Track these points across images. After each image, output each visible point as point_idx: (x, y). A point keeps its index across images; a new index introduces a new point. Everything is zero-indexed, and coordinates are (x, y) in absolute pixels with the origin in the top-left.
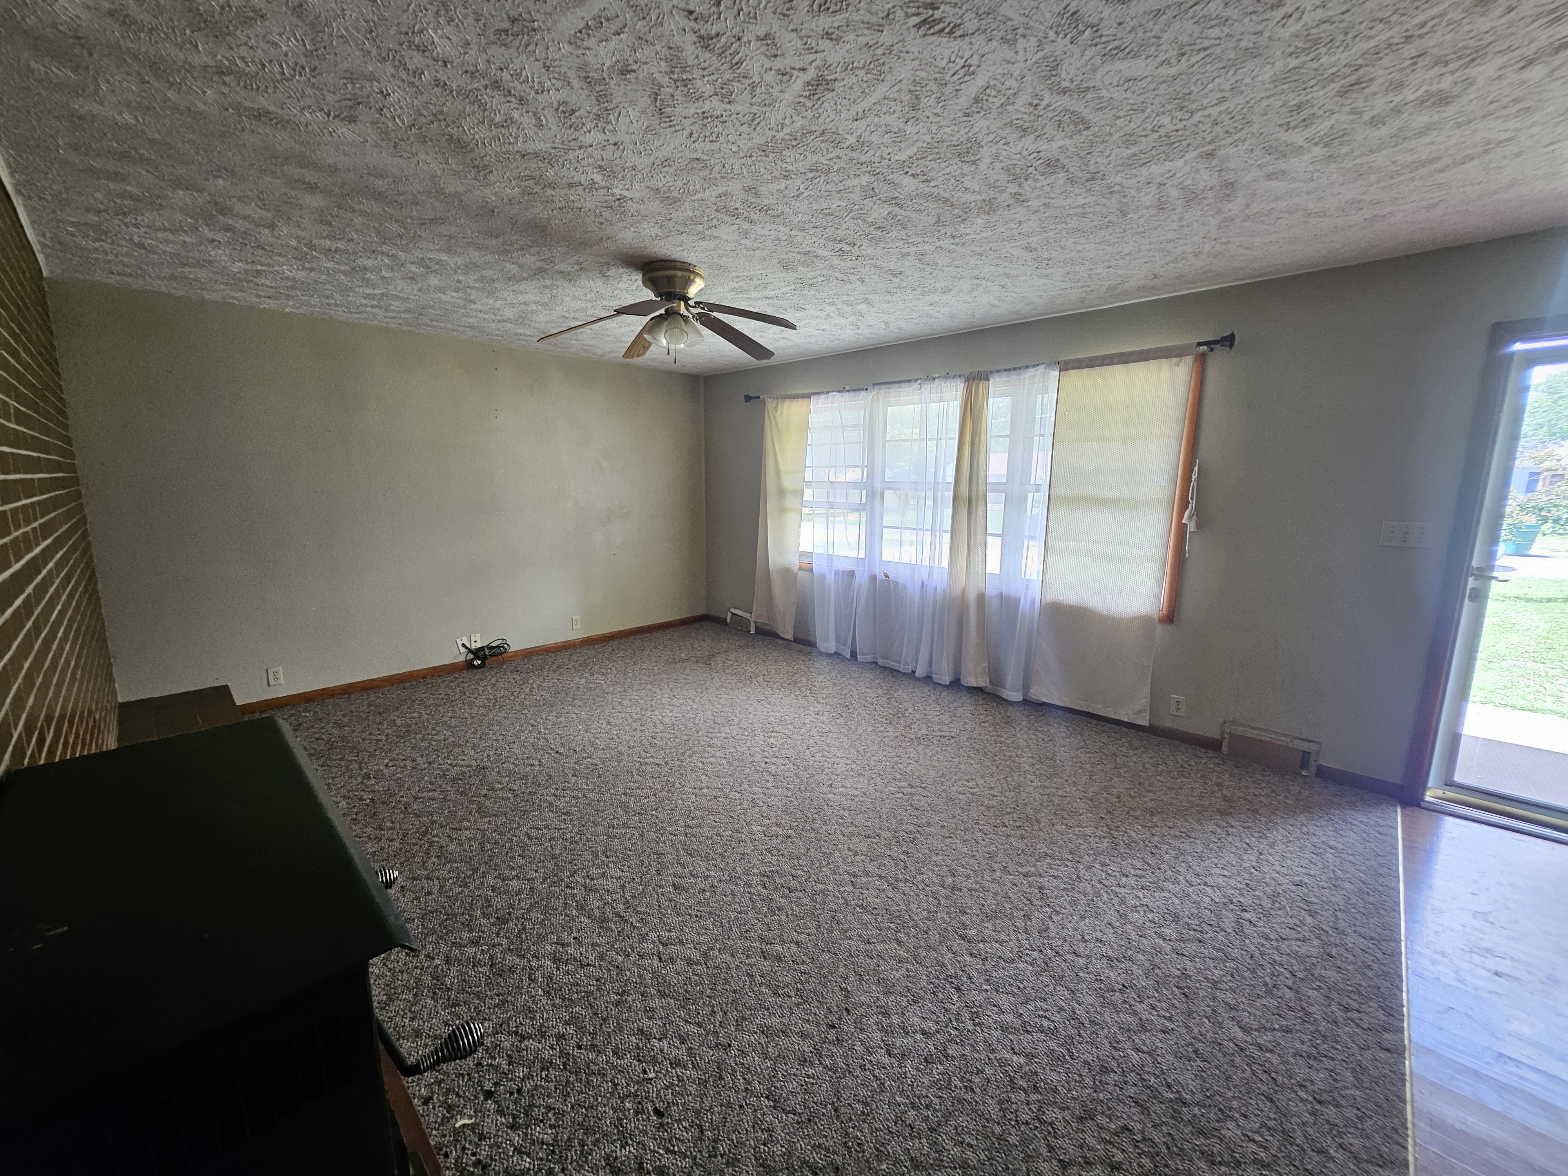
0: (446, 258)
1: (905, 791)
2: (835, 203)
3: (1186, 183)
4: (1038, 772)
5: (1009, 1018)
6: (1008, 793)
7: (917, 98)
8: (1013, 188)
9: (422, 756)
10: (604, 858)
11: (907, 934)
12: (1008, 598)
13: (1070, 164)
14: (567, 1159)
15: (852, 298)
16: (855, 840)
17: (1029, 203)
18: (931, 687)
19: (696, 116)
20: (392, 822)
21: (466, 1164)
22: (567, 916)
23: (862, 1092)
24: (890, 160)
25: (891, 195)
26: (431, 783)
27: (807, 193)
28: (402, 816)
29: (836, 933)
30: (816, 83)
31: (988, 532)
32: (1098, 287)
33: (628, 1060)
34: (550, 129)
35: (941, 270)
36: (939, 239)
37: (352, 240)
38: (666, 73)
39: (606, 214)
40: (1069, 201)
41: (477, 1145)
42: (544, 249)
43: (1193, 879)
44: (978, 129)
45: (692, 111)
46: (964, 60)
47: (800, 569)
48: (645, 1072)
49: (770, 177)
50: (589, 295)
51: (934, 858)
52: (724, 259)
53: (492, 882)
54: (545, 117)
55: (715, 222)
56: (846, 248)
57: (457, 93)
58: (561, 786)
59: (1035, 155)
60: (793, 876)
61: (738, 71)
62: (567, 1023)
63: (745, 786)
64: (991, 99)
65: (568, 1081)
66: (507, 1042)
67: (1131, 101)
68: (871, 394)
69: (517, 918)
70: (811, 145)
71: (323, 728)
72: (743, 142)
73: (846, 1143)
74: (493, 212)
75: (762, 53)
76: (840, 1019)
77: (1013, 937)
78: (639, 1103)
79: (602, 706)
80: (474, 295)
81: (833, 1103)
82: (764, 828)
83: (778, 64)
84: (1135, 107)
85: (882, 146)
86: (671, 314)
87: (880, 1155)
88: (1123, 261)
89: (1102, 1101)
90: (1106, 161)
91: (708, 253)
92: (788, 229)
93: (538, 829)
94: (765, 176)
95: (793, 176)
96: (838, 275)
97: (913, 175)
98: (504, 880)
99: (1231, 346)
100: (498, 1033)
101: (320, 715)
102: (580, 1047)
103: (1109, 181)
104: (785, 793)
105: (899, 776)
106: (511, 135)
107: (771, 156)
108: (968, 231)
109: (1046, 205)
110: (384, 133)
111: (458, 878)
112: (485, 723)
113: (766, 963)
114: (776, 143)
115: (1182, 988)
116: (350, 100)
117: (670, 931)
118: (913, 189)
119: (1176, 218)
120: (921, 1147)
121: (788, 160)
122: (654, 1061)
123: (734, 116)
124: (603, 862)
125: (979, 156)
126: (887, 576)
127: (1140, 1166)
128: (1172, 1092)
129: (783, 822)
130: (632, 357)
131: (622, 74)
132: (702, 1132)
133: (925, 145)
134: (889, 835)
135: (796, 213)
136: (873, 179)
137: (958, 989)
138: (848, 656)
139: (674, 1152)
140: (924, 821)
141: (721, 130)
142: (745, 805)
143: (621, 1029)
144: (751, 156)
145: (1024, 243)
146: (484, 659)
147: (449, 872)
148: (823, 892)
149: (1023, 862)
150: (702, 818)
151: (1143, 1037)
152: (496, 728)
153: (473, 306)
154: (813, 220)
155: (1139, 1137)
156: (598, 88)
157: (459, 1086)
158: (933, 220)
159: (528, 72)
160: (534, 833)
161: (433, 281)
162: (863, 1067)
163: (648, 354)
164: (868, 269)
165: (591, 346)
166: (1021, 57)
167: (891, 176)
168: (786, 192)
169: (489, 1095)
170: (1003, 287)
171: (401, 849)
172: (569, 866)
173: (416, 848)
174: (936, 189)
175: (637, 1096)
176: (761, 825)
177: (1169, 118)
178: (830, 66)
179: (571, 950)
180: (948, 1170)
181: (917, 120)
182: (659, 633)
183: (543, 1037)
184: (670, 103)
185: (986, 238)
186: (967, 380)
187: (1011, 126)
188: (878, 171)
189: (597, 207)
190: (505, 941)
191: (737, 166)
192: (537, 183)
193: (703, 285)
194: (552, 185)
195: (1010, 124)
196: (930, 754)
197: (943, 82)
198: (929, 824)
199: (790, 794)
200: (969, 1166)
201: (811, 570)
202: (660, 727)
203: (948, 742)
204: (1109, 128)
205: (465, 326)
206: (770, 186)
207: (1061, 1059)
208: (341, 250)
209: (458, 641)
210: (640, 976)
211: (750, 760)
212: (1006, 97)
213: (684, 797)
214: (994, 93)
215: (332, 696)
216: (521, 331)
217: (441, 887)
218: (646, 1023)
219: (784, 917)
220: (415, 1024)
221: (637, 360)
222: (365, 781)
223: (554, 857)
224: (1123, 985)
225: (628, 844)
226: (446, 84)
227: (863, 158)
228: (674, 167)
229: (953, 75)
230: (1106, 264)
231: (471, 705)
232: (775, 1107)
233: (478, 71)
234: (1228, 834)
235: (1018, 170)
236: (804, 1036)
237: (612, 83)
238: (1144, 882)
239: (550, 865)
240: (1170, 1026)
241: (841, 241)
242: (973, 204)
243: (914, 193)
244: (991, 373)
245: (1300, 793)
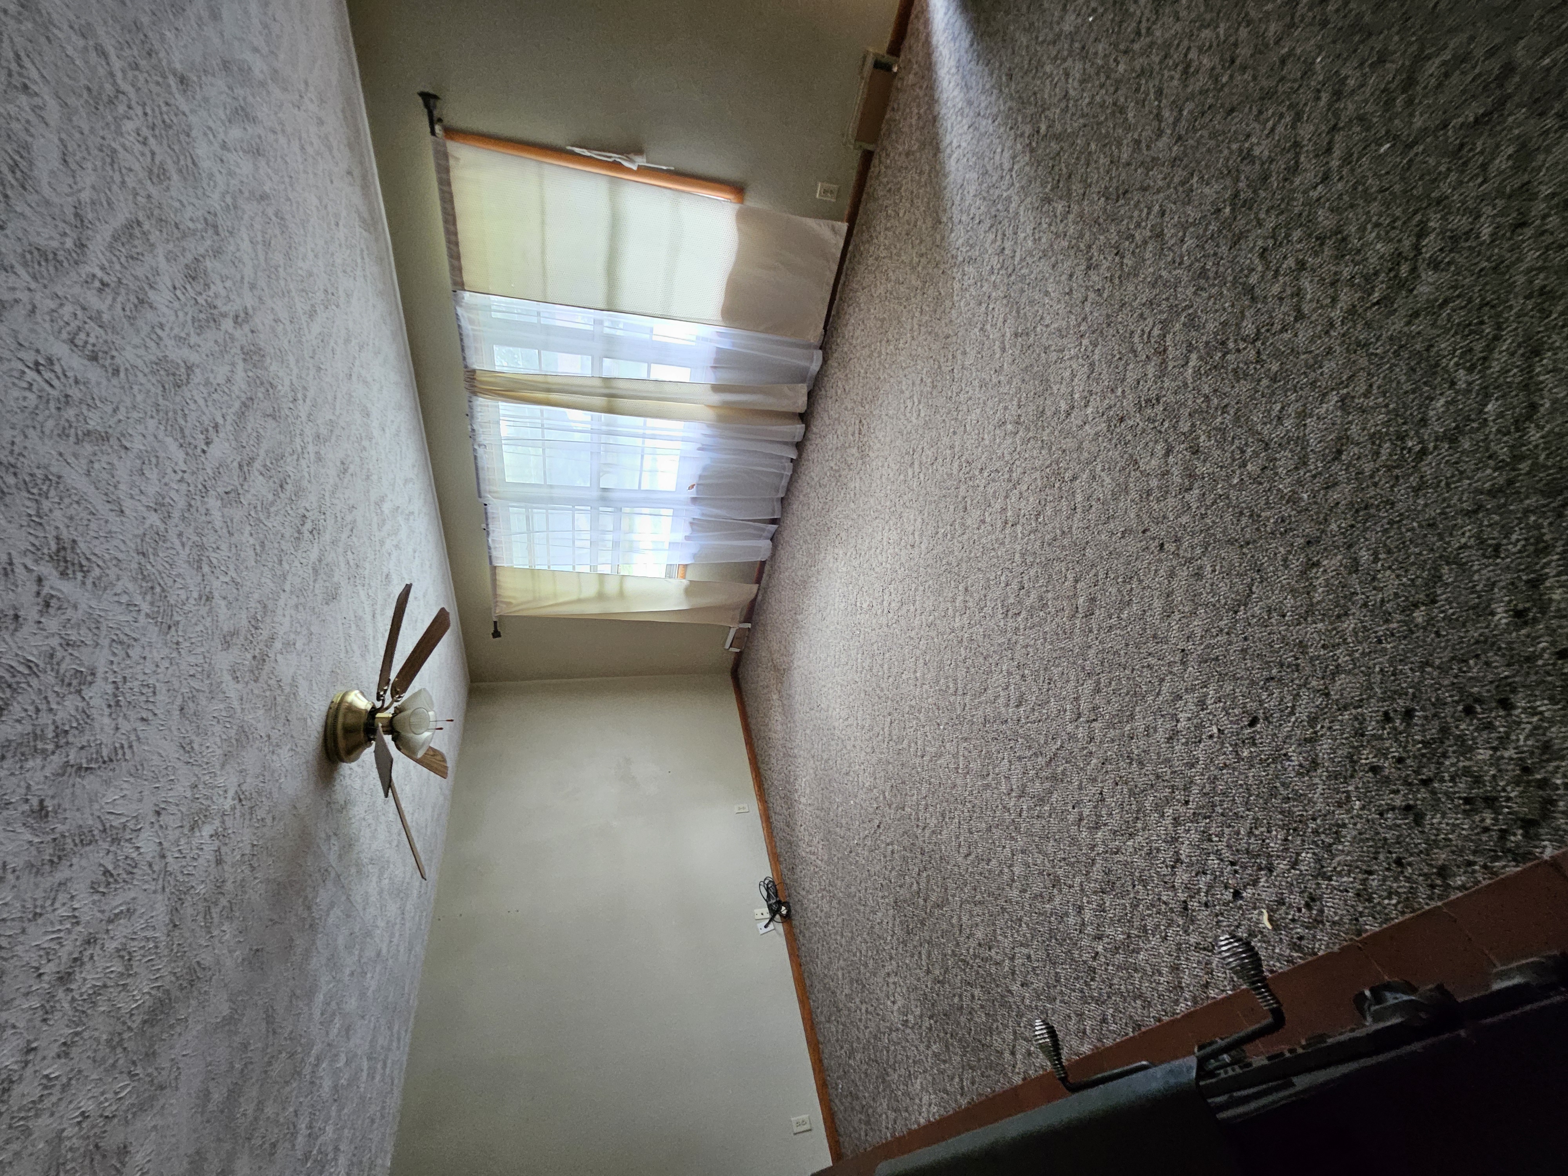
0: (322, 996)
1: (917, 470)
2: (246, 538)
3: (223, 117)
4: (896, 336)
5: (1151, 370)
6: (919, 367)
7: (88, 433)
8: (227, 324)
9: (883, 966)
10: (990, 778)
11: (1066, 469)
12: (717, 360)
13: (194, 251)
14: (1302, 815)
15: (375, 519)
16: (969, 522)
17: (249, 306)
18: (808, 443)
19: (114, 716)
20: (954, 996)
21: (1309, 917)
22: (1050, 816)
23: (1228, 517)
24: (184, 472)
25: (236, 472)
26: (912, 956)
27: (232, 573)
28: (947, 986)
29: (1065, 542)
30: (62, 564)
31: (644, 376)
32: (362, 241)
33: (1199, 752)
34: (134, 899)
35: (338, 417)
36: (298, 417)
37: (296, 1111)
38: (45, 759)
39: (260, 813)
40: (246, 258)
41: (1290, 906)
42: (309, 882)
43: (1006, 183)
44: (139, 360)
45: (106, 720)
46: (26, 370)
47: (684, 577)
48: (1211, 737)
49: (209, 619)
50: (370, 821)
51: (987, 442)
52: (322, 669)
53: (1015, 893)
54: (116, 908)
55: (272, 682)
56: (309, 525)
57: (77, 1025)
58: (914, 823)
59: (178, 293)
60: (1007, 585)
61: (42, 665)
62: (1162, 816)
63: (913, 634)
64: (92, 340)
65: (1222, 815)
66: (1182, 876)
67: (99, 164)
68: (489, 498)
69: (1053, 867)
70: (161, 568)
71: (855, 1070)
72: (155, 654)
73: (1281, 534)
74: (257, 950)
75: (12, 634)
76: (1154, 539)
77: (1068, 363)
78: (1243, 742)
79: (830, 781)
80: (370, 953)
81: (1241, 546)
82: (958, 614)
83: (31, 613)
84: (108, 160)
85: (163, 481)
86: (391, 728)
87: (1293, 500)
88: (329, 207)
89: (1235, 278)
90: (190, 208)
91: (315, 687)
92: (283, 595)
93: (960, 846)
94: (208, 625)
95: (208, 589)
96: (344, 536)
97: (207, 444)
98: (1013, 881)
99: (435, 97)
100: (1173, 886)
101: (841, 1073)
102: (1187, 803)
103: (218, 208)
104: (920, 593)
105: (902, 477)
106: (144, 947)
107: (176, 618)
108: (287, 383)
109: (253, 287)
110: (142, 1108)
111: (1012, 928)
112: (850, 901)
113: (1097, 612)
114: (158, 612)
115: (1118, 197)
116: (92, 1160)
117: (1065, 711)
118: (227, 445)
119: (271, 137)
120: (1285, 459)
121: (184, 597)
122: (1200, 726)
123: (115, 668)
124: (993, 779)
125: (180, 361)
126: (693, 486)
127: (1300, 241)
128: (1225, 208)
129: (950, 595)
130: (446, 768)
131: (47, 816)
132: (1272, 678)
133: (162, 427)
134: (963, 487)
135: (260, 585)
136: (212, 492)
137: (1122, 420)
138: (775, 526)
139: (1293, 707)
140: (948, 452)
141: (136, 683)
142: (934, 634)
143: (1168, 760)
144: (178, 643)
145: (304, 318)
146: (780, 903)
147: (1006, 937)
148: (1023, 555)
149: (990, 352)
150: (947, 678)
151: (1169, 235)
152: (853, 889)
153: (384, 951)
154: (270, 565)
155: (1271, 242)
156: (70, 845)
157: (1229, 926)
158: (271, 423)
159: (44, 941)
160: (964, 850)
161: (352, 1004)
162: (1203, 516)
163: (443, 750)
164: (335, 501)
165: (433, 811)
166: (24, 296)
167: (209, 471)
168: (230, 598)
169: (1237, 895)
170: (361, 348)
171: (982, 987)
172: (998, 814)
173: (981, 971)
174: (228, 418)
175: (1236, 744)
176: (954, 617)
177: (125, 121)
178: (33, 545)
179: (1086, 812)
180: (1307, 431)
181: (123, 435)
182: (752, 721)
183: (1177, 840)
184: (93, 750)
185: (297, 361)
186: (475, 393)
187: (135, 318)
188: (200, 487)
189: (250, 826)
190: (1078, 880)
191: (192, 660)
192: (216, 904)
193: (357, 692)
194: (219, 885)
195: (131, 319)
196: (878, 445)
197: (63, 399)
198: (952, 447)
199: (921, 588)
200: (1304, 411)
201: (686, 566)
202: (850, 721)
203: (866, 427)
204: (139, 198)
205: (409, 957)
206: (222, 618)
207: (1192, 318)
208: (311, 1122)
209: (761, 932)
210: (1113, 741)
211: (886, 629)
212: (88, 321)
213: (925, 696)
214: (82, 336)
215: (821, 1061)
216: (415, 892)
217: (1022, 945)
218: (1160, 736)
219: (1050, 595)
220: (1165, 970)
221: (450, 764)
222: (910, 1025)
223: (989, 829)
224: (1116, 254)
225: (975, 753)
226: (64, 1044)
227: (182, 503)
228: (194, 737)
229: (51, 386)
230: (333, 227)
231: (828, 915)
232: (1246, 605)
233: (43, 1006)
234: (959, 146)
235: (202, 316)
236: (1172, 575)
237: (60, 828)
238: (1009, 232)
239: (997, 833)
240: (1157, 208)
241: (299, 532)
242: (250, 374)
243: (234, 443)
244: (466, 367)
245: (916, 74)
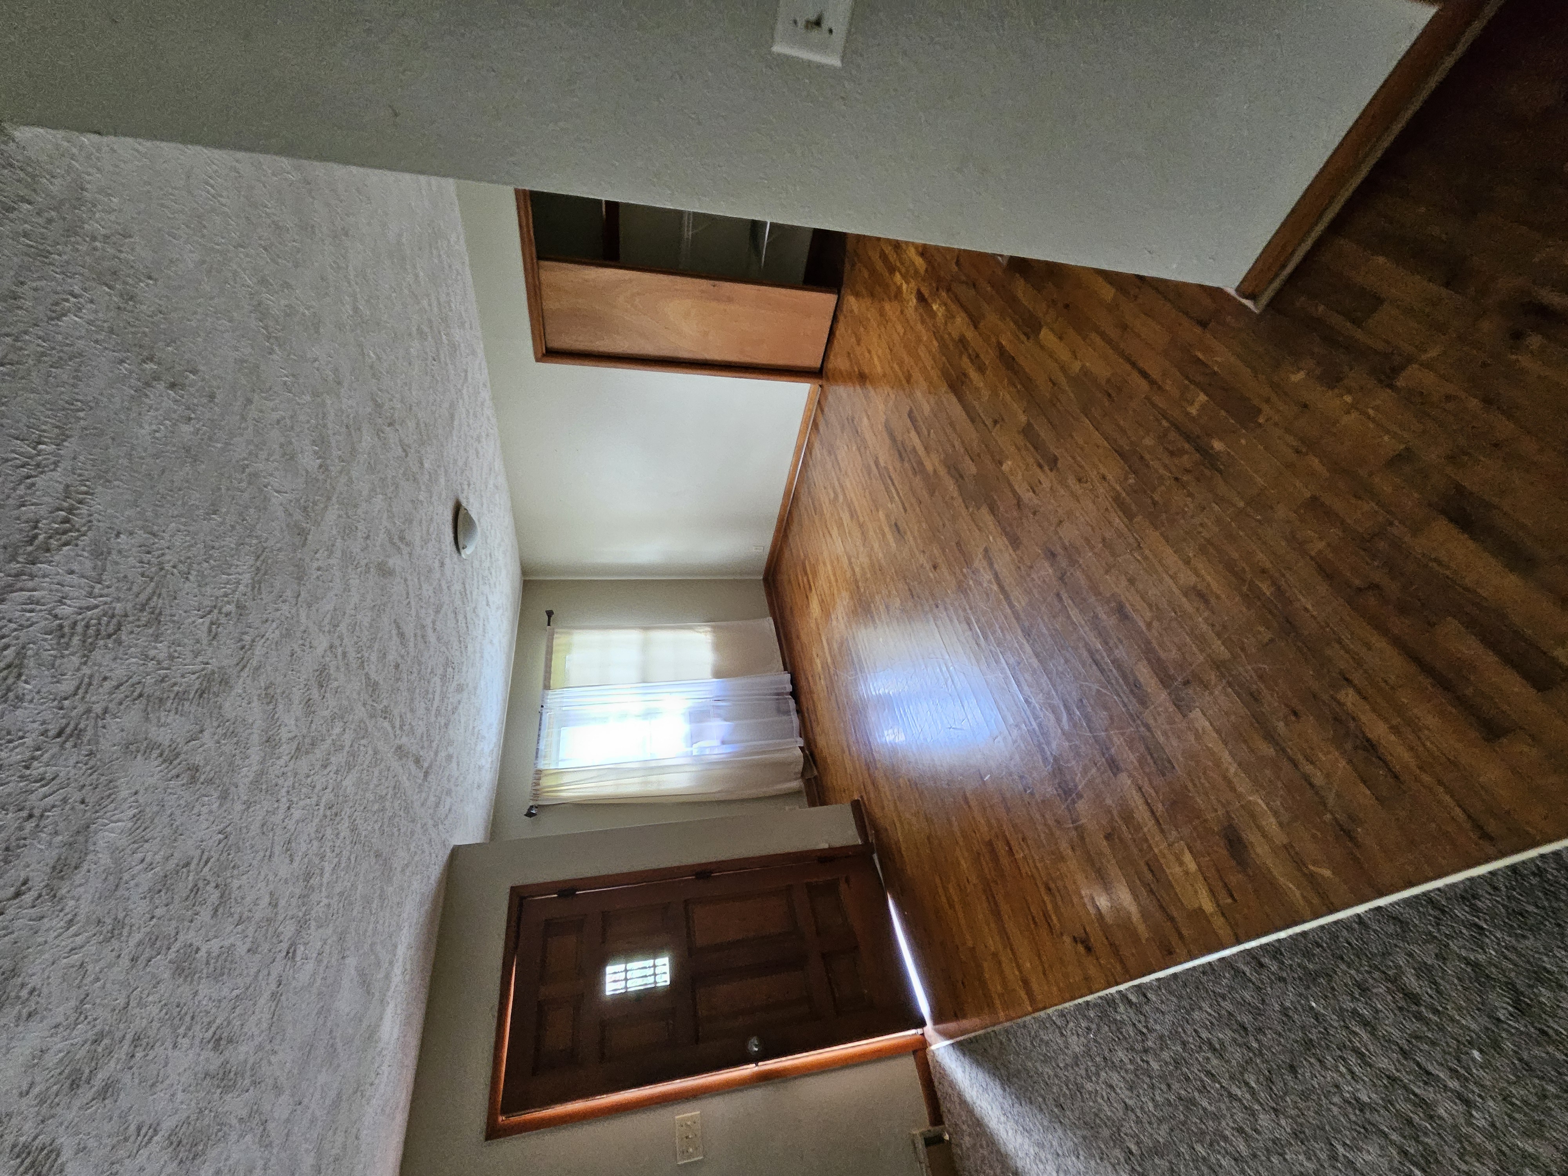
245: (970, 1135)
